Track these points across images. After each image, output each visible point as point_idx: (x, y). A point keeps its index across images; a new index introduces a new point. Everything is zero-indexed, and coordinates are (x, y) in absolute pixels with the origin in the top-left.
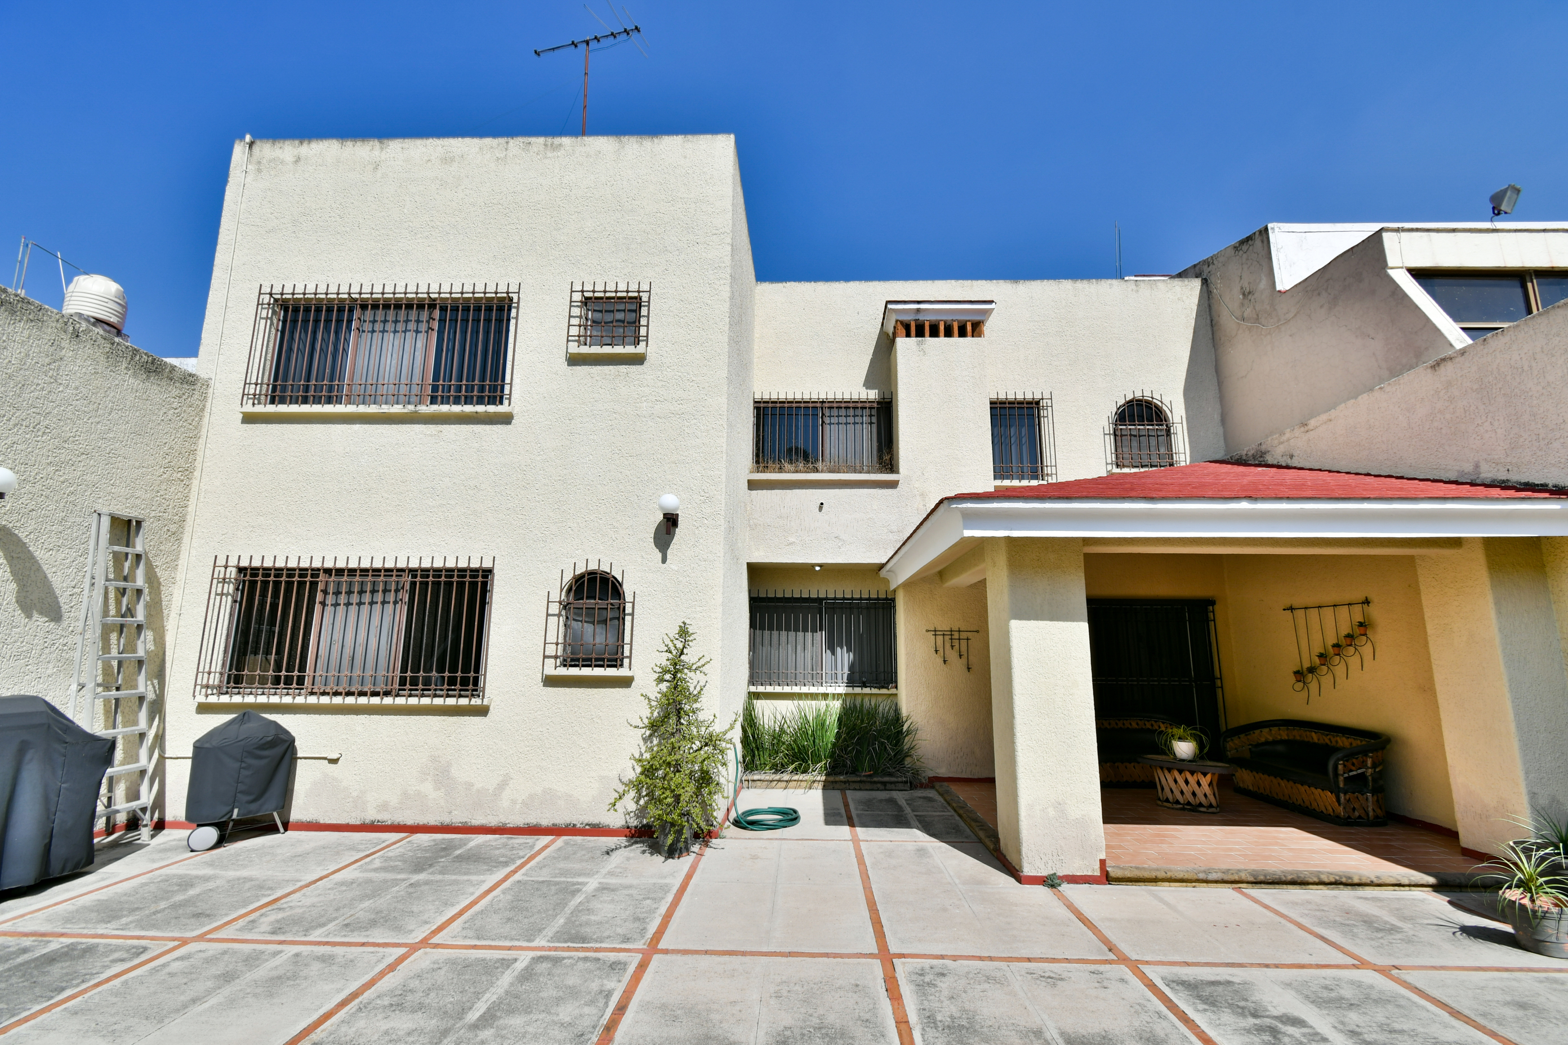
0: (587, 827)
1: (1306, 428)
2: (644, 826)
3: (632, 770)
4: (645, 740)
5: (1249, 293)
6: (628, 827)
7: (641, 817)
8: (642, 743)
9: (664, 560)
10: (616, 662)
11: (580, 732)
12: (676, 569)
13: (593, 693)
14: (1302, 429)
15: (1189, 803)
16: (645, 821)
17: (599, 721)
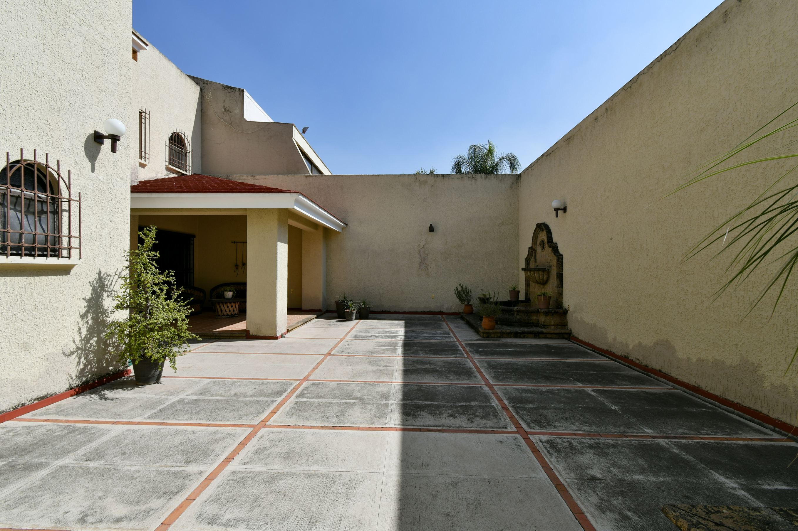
0: (36, 401)
1: (254, 178)
2: (84, 383)
3: (72, 343)
4: (82, 317)
5: (228, 111)
6: (71, 388)
7: (81, 377)
8: (79, 319)
9: (93, 170)
10: (56, 253)
11: (24, 319)
12: (102, 180)
13: (36, 281)
14: (252, 177)
15: (232, 314)
16: (84, 379)
17: (43, 307)
